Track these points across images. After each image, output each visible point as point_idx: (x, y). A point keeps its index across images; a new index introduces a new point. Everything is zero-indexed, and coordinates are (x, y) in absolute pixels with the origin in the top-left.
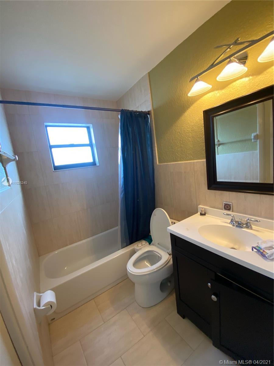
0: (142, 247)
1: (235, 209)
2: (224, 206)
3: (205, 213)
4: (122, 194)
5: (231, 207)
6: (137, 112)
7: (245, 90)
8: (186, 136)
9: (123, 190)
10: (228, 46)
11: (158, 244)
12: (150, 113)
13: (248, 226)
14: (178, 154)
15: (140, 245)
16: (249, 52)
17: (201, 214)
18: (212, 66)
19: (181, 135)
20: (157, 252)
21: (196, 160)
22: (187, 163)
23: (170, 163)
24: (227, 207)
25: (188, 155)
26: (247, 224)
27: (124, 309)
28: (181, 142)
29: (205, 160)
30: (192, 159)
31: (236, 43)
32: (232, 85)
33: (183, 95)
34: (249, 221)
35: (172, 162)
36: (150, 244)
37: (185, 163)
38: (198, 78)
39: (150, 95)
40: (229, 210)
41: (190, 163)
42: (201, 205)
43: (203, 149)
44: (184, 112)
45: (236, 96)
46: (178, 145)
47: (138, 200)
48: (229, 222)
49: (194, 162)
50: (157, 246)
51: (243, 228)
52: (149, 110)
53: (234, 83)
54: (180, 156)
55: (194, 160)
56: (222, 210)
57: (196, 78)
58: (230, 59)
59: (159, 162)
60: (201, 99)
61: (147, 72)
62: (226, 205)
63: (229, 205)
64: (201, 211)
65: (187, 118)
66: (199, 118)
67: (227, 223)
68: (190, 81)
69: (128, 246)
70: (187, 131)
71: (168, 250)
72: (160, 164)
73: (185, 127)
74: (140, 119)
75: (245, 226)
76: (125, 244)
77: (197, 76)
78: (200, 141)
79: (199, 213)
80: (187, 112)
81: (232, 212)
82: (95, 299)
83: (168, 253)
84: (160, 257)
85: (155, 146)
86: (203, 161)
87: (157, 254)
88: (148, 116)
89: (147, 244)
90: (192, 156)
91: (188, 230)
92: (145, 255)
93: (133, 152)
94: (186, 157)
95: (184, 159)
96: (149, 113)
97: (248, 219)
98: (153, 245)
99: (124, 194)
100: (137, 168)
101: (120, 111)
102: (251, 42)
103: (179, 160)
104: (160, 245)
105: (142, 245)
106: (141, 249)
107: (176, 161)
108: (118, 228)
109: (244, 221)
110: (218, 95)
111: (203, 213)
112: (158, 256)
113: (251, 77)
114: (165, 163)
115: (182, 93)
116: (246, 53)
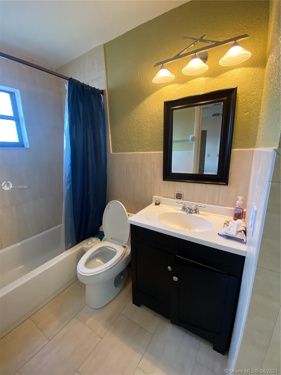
0: (93, 245)
1: (185, 197)
2: (176, 195)
3: (159, 203)
4: (68, 186)
5: (182, 196)
6: (89, 87)
7: (202, 89)
8: (145, 126)
9: (70, 180)
10: (195, 41)
11: (111, 239)
12: (104, 92)
13: (196, 211)
14: (135, 144)
15: (90, 243)
16: (209, 53)
17: (156, 204)
18: (178, 56)
19: (139, 124)
20: (109, 247)
21: (153, 151)
22: (144, 154)
23: (125, 153)
24: (179, 196)
25: (145, 146)
26: (196, 210)
27: (74, 317)
28: (139, 131)
29: (162, 152)
30: (149, 151)
31: (201, 40)
32: (192, 82)
33: (144, 81)
34: (197, 207)
35: (127, 152)
36: (101, 240)
37: (142, 154)
38: (163, 64)
39: (104, 72)
40: (180, 198)
41: (147, 153)
42: (156, 196)
43: (161, 141)
44: (144, 100)
45: (194, 93)
46: (135, 134)
47: (88, 193)
48: (181, 210)
49: (151, 153)
50: (110, 241)
51: (192, 213)
52: (103, 89)
53: (193, 81)
54: (137, 146)
55: (151, 151)
56: (174, 199)
57: (161, 64)
58: (195, 54)
59: (113, 151)
60: (162, 89)
61: (102, 43)
62: (178, 194)
63: (181, 194)
64: (156, 201)
65: (146, 106)
66: (160, 109)
67: (180, 210)
68: (154, 66)
69: (74, 246)
70: (145, 120)
71: (123, 243)
72: (114, 153)
73: (144, 116)
74: (92, 96)
75: (194, 212)
76: (70, 245)
77: (163, 63)
78: (159, 132)
79: (154, 203)
80: (147, 100)
81: (183, 200)
82: (31, 317)
83: (122, 246)
84: (114, 252)
85: (109, 132)
86: (160, 153)
87: (110, 250)
88: (101, 95)
89: (98, 241)
90: (149, 147)
91: (148, 219)
92: (97, 252)
93: (84, 135)
94: (143, 148)
95: (141, 150)
96: (102, 92)
97: (197, 205)
98: (105, 240)
99: (71, 186)
100: (88, 154)
101: (68, 79)
102: (215, 43)
103: (135, 150)
104: (114, 240)
105: (93, 243)
106: (91, 247)
107: (133, 152)
108: (62, 226)
109: (193, 207)
110: (178, 88)
111: (158, 202)
112: (112, 251)
113: (208, 78)
114: (119, 152)
115: (143, 78)
116: (206, 53)
